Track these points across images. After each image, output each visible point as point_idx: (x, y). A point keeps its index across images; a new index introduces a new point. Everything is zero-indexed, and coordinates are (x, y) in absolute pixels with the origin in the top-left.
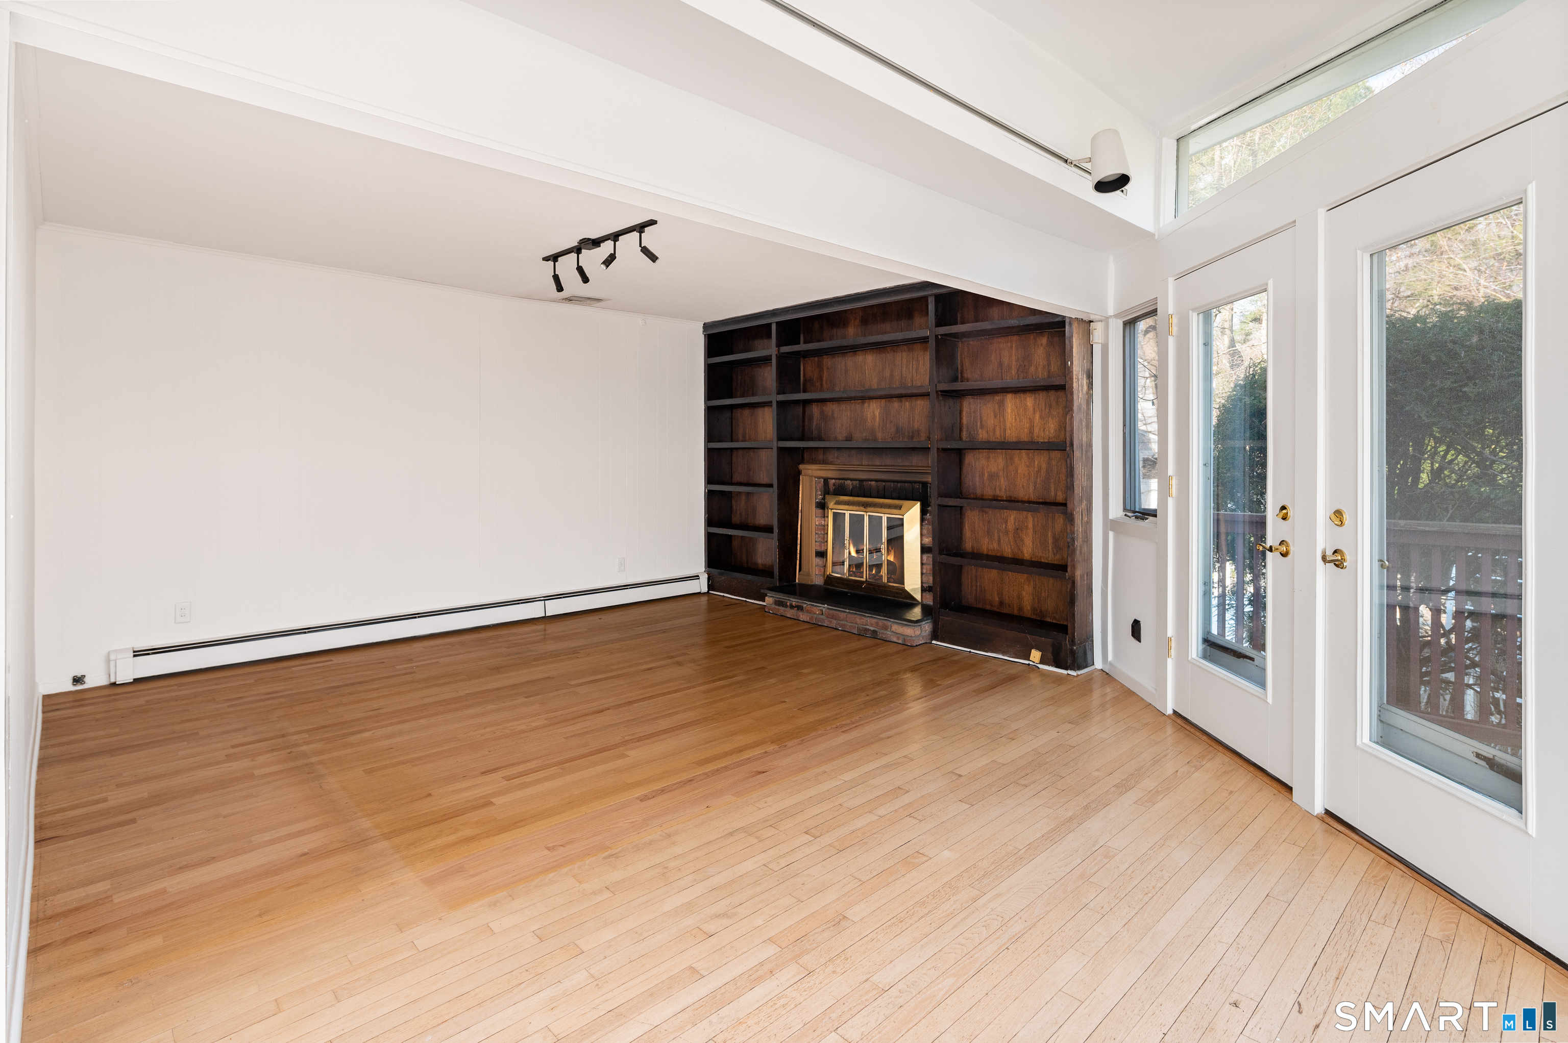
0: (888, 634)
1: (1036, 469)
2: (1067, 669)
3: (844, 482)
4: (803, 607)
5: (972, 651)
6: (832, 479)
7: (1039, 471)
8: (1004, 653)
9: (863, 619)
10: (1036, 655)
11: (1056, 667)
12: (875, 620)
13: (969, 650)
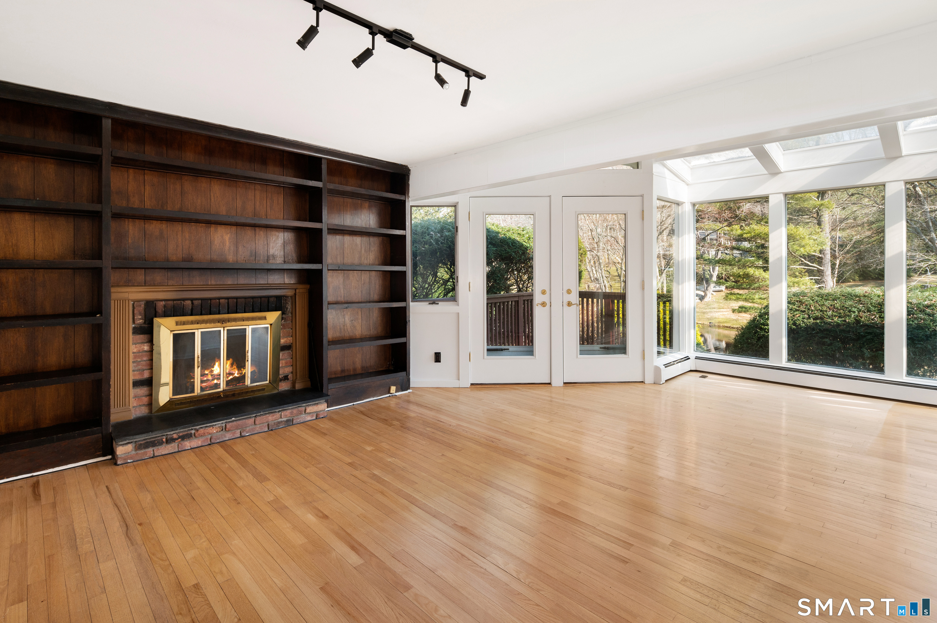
0: (302, 417)
1: (362, 282)
2: (407, 390)
3: (181, 303)
4: (191, 434)
5: (354, 403)
6: (162, 300)
7: (364, 283)
8: (373, 396)
9: (276, 415)
10: (393, 389)
11: (402, 391)
12: (289, 411)
13: (352, 404)
